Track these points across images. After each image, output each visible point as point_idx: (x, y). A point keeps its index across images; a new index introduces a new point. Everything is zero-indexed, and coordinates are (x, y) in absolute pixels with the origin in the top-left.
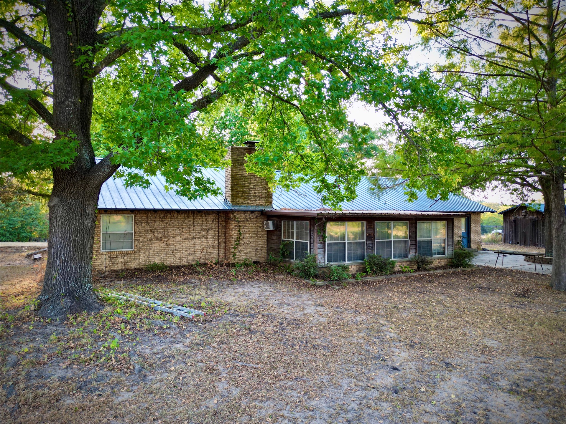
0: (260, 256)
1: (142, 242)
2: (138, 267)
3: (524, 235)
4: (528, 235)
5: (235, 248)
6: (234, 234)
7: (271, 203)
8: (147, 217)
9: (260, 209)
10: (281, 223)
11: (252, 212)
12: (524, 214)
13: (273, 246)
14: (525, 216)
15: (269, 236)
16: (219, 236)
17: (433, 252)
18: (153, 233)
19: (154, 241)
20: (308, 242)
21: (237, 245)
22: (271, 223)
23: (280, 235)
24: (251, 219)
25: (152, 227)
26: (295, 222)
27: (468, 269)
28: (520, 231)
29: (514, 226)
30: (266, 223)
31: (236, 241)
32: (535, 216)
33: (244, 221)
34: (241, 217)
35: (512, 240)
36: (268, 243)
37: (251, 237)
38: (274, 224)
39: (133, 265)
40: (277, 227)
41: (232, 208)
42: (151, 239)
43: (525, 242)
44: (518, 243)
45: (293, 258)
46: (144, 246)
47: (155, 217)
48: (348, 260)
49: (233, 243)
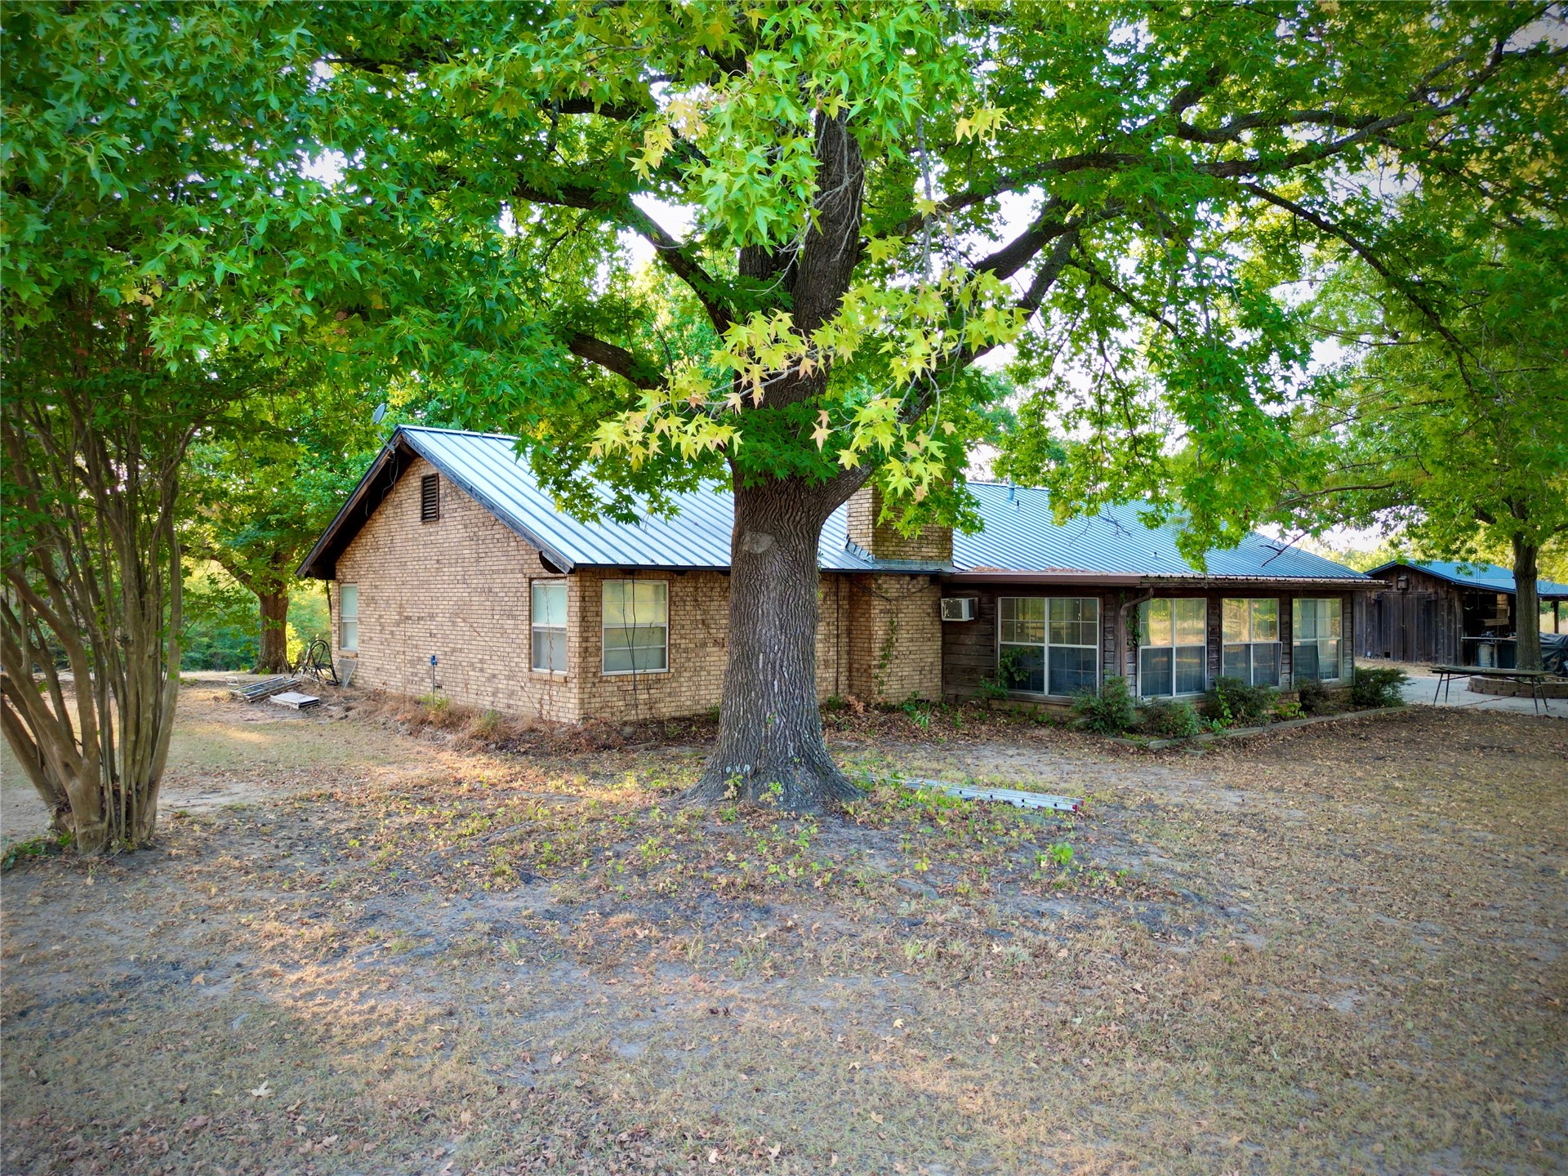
0: (930, 686)
1: (686, 651)
2: (677, 714)
3: (1404, 635)
4: (1413, 634)
5: (881, 667)
6: (879, 630)
7: (951, 553)
8: (696, 588)
9: (932, 568)
10: (993, 602)
11: (913, 575)
12: (1402, 585)
13: (965, 662)
14: (1405, 590)
15: (949, 638)
16: (838, 636)
17: (1321, 670)
18: (708, 627)
19: (710, 649)
20: (1097, 647)
21: (885, 657)
22: (964, 603)
23: (993, 634)
24: (910, 595)
25: (705, 612)
26: (1047, 600)
27: (1397, 710)
28: (1394, 625)
29: (1376, 613)
30: (948, 605)
31: (883, 649)
32: (1431, 590)
33: (897, 599)
34: (892, 587)
35: (1372, 648)
36: (943, 654)
37: (911, 640)
38: (971, 605)
39: (667, 710)
40: (982, 614)
41: (878, 567)
42: (704, 645)
43: (1405, 651)
44: (1387, 655)
45: (1041, 689)
46: (689, 659)
47: (712, 589)
48: (1178, 691)
49: (877, 653)
